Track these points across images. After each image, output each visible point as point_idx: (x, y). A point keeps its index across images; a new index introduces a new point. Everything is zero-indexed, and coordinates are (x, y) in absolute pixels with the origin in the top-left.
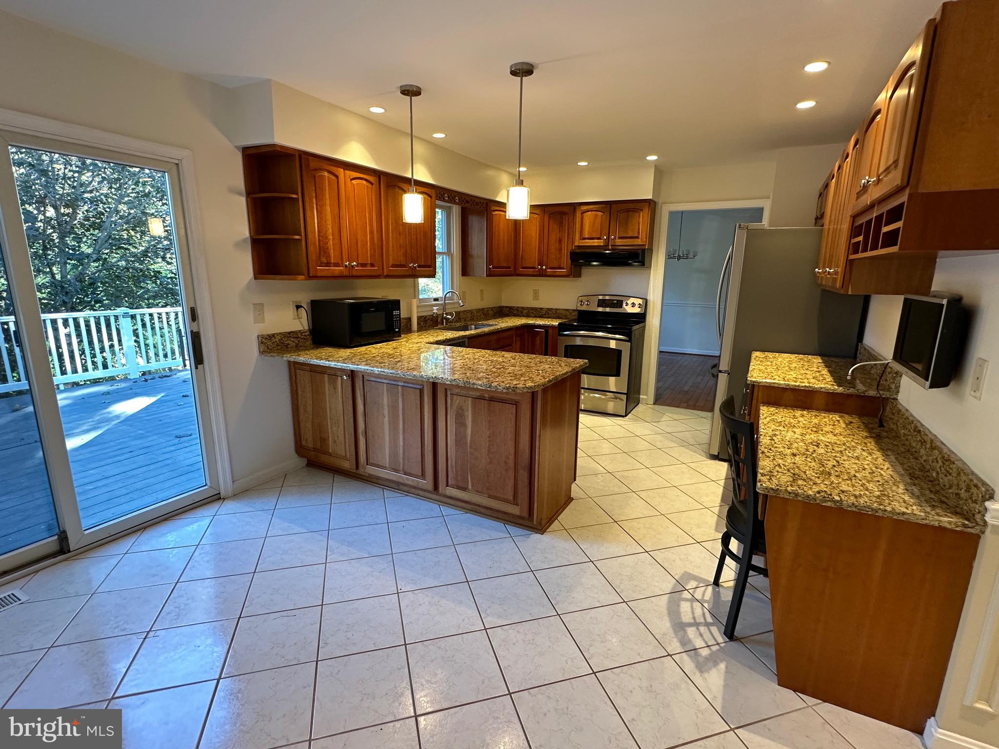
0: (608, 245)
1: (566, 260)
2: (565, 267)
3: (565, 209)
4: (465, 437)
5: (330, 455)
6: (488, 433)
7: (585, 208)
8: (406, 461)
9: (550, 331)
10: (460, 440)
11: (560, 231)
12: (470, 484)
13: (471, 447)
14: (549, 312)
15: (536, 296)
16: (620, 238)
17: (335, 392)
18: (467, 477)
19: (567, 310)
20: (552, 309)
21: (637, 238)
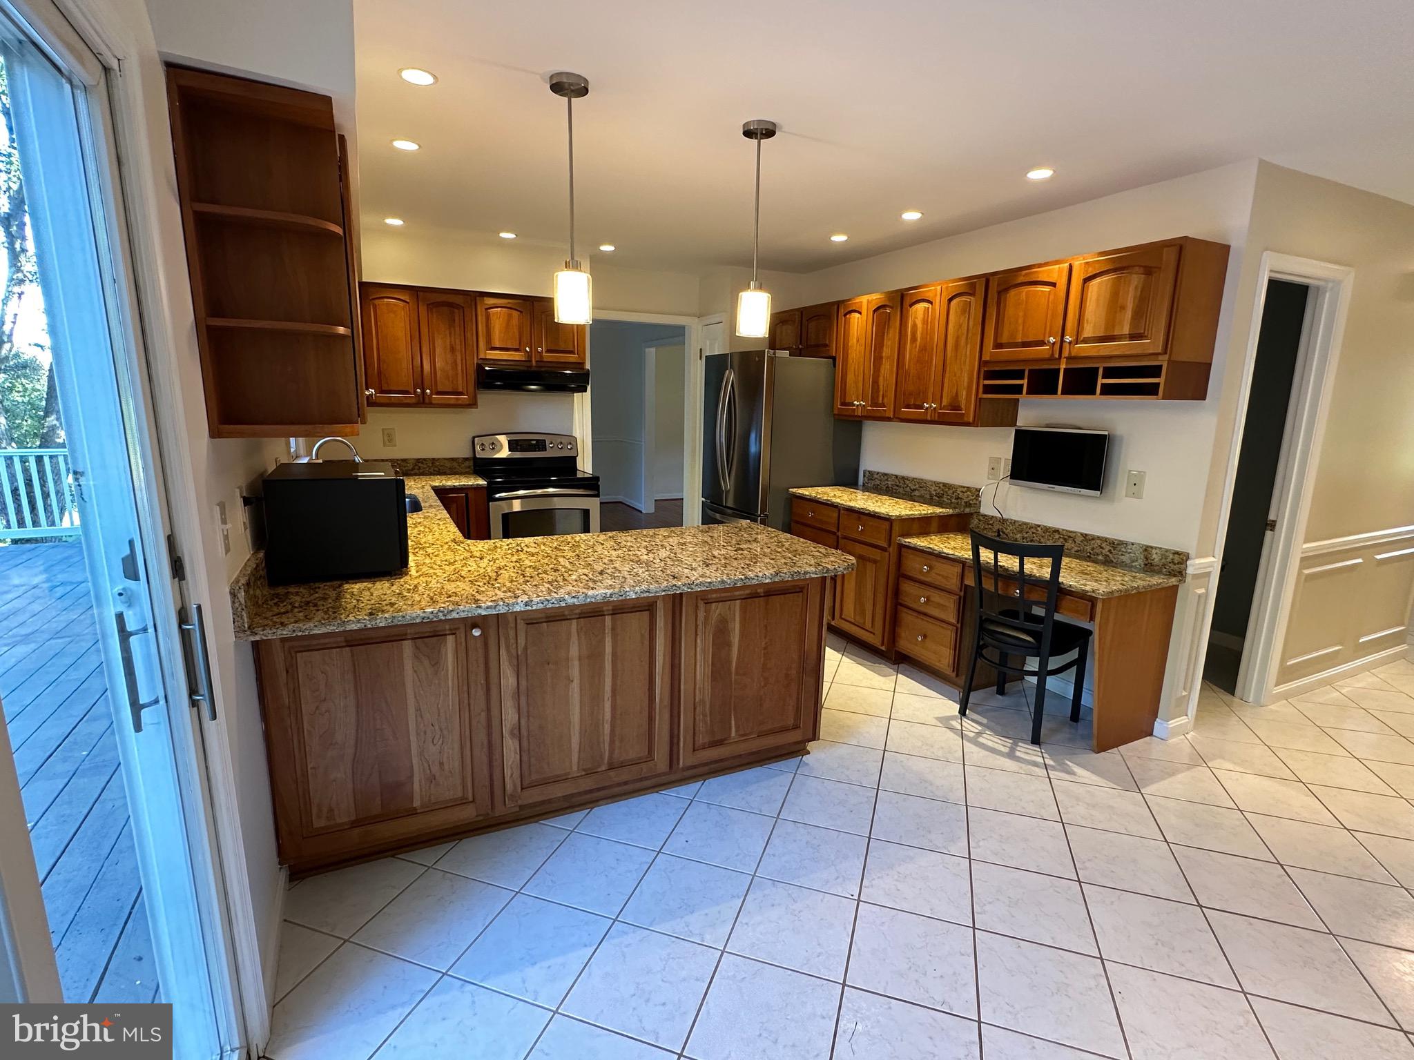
0: (531, 361)
1: (464, 381)
2: (465, 393)
3: (459, 300)
4: (729, 662)
5: (413, 812)
6: (763, 643)
7: (491, 301)
8: (617, 743)
9: (471, 495)
10: (719, 670)
11: (450, 334)
12: (733, 729)
13: (737, 674)
14: (420, 465)
15: (389, 439)
16: (548, 351)
17: (436, 673)
18: (730, 720)
19: (453, 459)
20: (425, 460)
21: (572, 352)
